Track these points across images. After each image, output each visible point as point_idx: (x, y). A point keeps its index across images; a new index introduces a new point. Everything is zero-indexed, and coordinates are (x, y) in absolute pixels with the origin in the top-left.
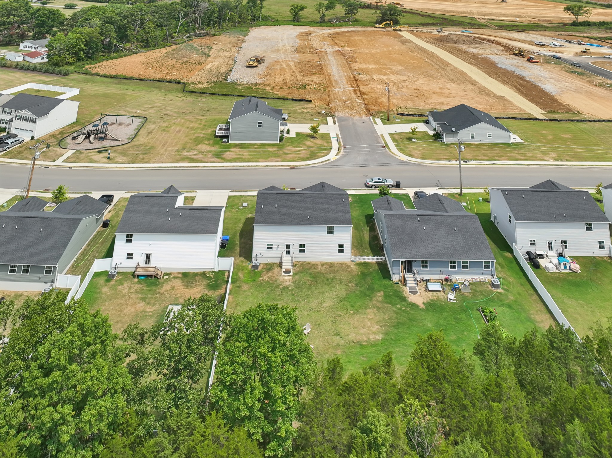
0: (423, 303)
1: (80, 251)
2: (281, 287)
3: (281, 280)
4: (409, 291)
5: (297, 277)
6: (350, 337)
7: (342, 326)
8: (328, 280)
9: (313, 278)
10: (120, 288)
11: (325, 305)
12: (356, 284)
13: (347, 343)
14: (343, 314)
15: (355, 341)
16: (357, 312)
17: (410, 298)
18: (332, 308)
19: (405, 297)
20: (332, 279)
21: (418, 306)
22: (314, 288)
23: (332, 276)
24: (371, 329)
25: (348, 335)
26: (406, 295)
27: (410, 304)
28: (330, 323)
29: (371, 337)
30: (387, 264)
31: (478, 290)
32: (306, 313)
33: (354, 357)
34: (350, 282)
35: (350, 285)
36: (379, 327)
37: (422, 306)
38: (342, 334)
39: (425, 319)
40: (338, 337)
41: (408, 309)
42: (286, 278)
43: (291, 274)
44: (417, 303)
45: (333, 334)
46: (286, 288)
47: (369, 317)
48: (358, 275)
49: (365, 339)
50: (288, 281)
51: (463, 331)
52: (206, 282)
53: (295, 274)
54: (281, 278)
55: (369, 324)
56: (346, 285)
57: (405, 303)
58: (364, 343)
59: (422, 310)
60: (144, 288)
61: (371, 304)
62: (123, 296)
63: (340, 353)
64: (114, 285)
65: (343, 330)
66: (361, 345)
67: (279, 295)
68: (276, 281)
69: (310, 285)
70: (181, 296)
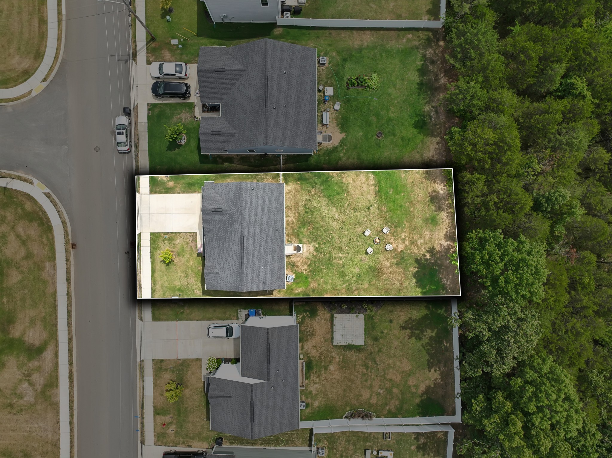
0: (341, 133)
1: (267, 448)
2: (315, 254)
3: (308, 254)
4: (327, 142)
5: (304, 240)
6: (371, 199)
7: (360, 204)
8: (306, 212)
9: (304, 225)
10: (314, 392)
11: (336, 216)
12: (313, 187)
13: (376, 202)
14: (348, 203)
15: (375, 196)
16: (346, 191)
17: (335, 143)
18: (341, 211)
19: (334, 147)
20: (306, 208)
21: (343, 139)
22: (317, 225)
23: (301, 208)
24: (363, 182)
25: (369, 201)
26: (332, 146)
27: (341, 145)
28: (357, 213)
29: (372, 183)
30: (288, 155)
31: (325, 80)
32: (346, 233)
33: (390, 198)
34: (310, 192)
35: (313, 193)
36: (361, 175)
37: (343, 135)
38: (368, 205)
39: (355, 136)
40: (371, 208)
41: (345, 147)
42: (305, 250)
43: (301, 245)
44: (341, 138)
45: (368, 212)
46: (317, 250)
47: (351, 182)
48: (301, 184)
49: (373, 187)
50: (309, 248)
51: (369, 109)
52: (307, 320)
53: (301, 242)
54: (306, 254)
55: (358, 183)
56: (312, 196)
57: (339, 149)
58: (377, 189)
59: (347, 136)
60: (314, 371)
61: (336, 178)
62: (324, 385)
63: (385, 208)
64: (312, 398)
65: (364, 204)
66: (379, 191)
67: (324, 255)
68: (309, 259)
69: (313, 228)
70: (323, 337)
